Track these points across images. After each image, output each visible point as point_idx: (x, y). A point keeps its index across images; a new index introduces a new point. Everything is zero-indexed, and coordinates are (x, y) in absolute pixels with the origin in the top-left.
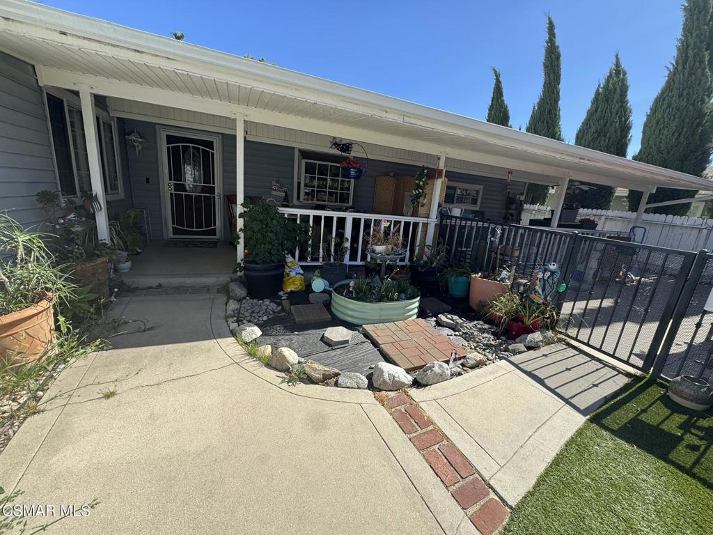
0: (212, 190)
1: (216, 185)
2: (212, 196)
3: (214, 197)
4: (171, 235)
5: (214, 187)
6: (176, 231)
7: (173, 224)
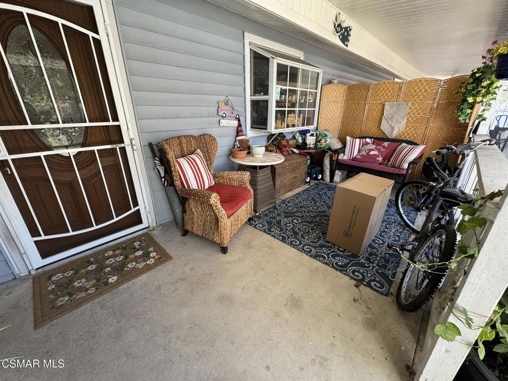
0: (116, 135)
1: (122, 122)
2: (118, 147)
3: (123, 150)
4: (36, 261)
5: (119, 126)
6: (45, 249)
7: (34, 232)
